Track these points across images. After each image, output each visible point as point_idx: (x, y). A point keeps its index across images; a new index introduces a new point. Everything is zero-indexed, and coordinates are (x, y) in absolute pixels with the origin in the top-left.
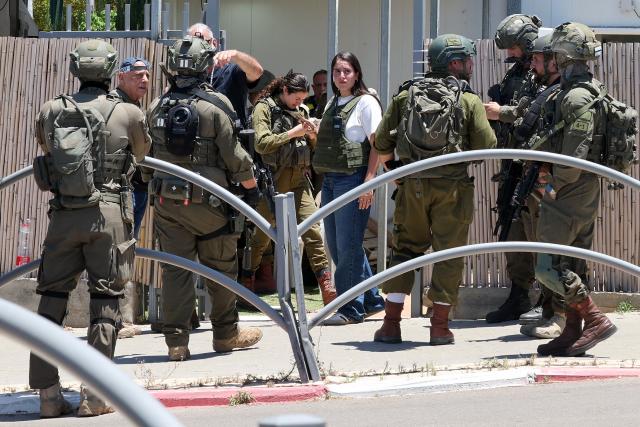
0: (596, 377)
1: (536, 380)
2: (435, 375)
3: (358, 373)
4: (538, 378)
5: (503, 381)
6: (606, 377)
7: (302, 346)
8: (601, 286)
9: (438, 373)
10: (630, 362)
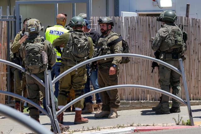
0: (155, 130)
1: (134, 131)
2: (100, 130)
3: (73, 130)
4: (135, 131)
5: (123, 132)
6: (158, 129)
7: (54, 121)
8: (152, 99)
9: (101, 130)
10: (166, 124)
